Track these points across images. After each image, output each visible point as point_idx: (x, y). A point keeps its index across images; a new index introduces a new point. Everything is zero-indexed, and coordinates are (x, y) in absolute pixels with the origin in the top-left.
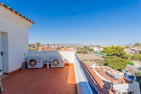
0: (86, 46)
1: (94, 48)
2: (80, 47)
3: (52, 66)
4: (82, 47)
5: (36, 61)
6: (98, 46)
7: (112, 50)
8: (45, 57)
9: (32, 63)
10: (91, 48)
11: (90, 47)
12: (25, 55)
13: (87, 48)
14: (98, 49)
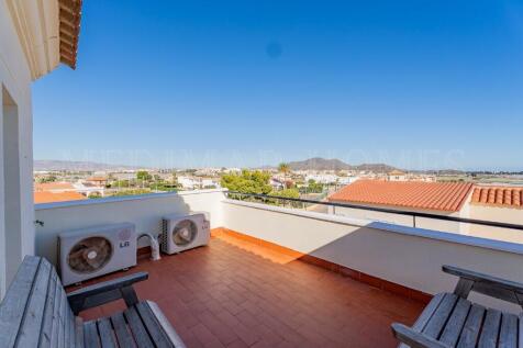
0: (143, 173)
1: (181, 180)
2: (121, 178)
3: (174, 248)
4: (130, 177)
5: (108, 244)
6: (191, 171)
7: (244, 182)
8: (139, 221)
9: (92, 255)
10: (169, 179)
11: (162, 176)
12: (41, 223)
13: (149, 178)
14: (195, 182)
